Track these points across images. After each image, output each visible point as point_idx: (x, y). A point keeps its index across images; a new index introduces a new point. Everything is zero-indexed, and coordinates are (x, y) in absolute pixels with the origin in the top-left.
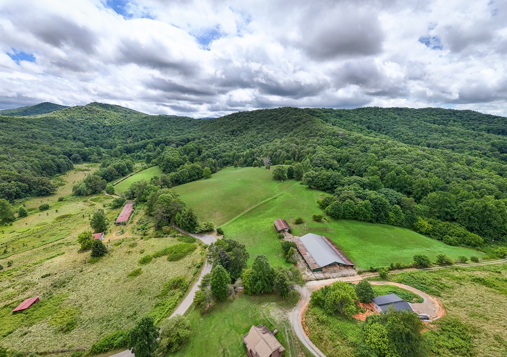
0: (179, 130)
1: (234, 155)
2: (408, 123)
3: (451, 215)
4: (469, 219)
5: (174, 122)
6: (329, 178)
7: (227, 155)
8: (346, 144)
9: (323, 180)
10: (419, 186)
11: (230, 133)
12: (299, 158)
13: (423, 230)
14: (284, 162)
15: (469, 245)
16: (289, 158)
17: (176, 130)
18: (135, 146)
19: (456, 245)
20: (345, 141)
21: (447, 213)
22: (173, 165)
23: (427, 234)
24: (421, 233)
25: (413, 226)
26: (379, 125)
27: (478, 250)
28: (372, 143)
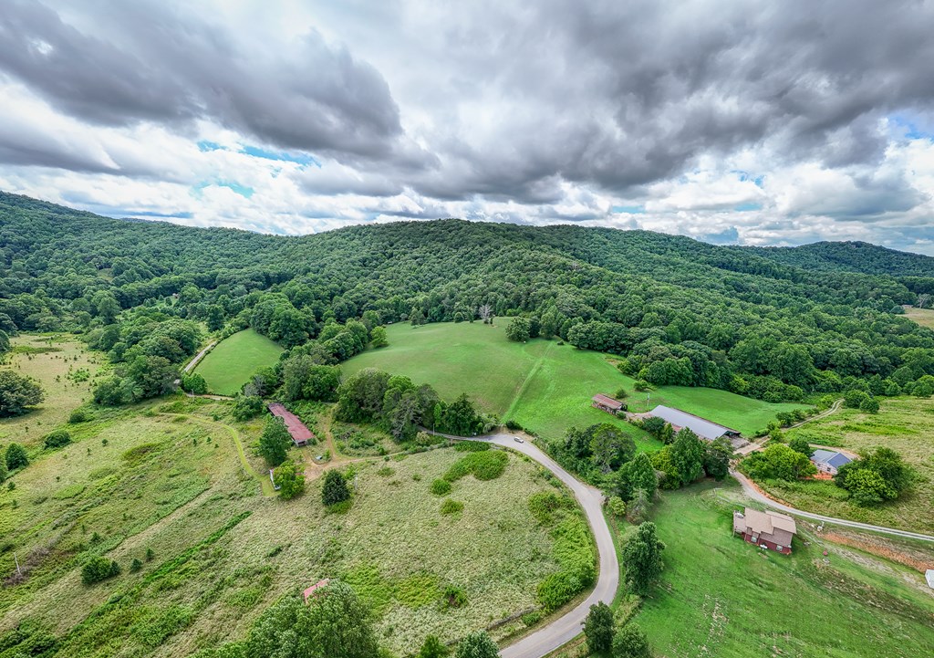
0: (228, 256)
1: (397, 303)
2: (622, 251)
3: (763, 368)
4: (783, 369)
5: (210, 239)
6: (610, 331)
7: (383, 304)
8: (588, 282)
9: (601, 335)
10: (715, 335)
11: (360, 263)
12: (527, 304)
13: (742, 389)
14: (505, 312)
15: (791, 399)
16: (511, 306)
17: (222, 255)
18: (140, 290)
19: (779, 402)
20: (587, 278)
21: (758, 365)
22: (298, 327)
23: (745, 394)
24: (739, 393)
25: (729, 386)
26: (586, 252)
27: (802, 403)
28: (625, 281)
